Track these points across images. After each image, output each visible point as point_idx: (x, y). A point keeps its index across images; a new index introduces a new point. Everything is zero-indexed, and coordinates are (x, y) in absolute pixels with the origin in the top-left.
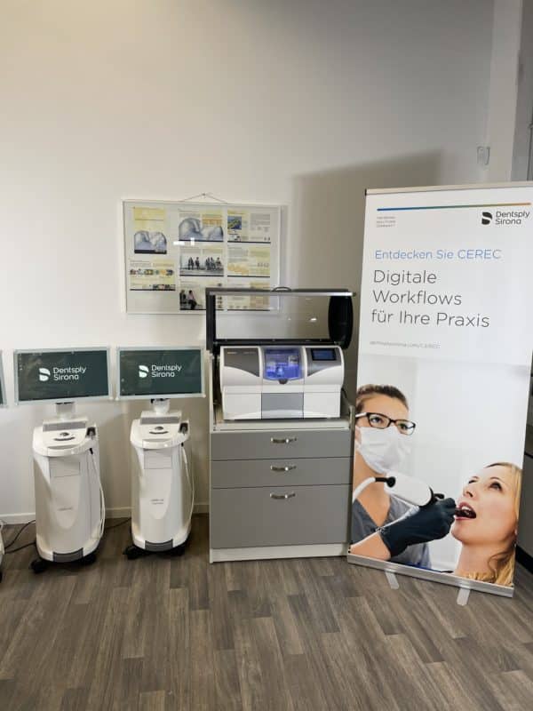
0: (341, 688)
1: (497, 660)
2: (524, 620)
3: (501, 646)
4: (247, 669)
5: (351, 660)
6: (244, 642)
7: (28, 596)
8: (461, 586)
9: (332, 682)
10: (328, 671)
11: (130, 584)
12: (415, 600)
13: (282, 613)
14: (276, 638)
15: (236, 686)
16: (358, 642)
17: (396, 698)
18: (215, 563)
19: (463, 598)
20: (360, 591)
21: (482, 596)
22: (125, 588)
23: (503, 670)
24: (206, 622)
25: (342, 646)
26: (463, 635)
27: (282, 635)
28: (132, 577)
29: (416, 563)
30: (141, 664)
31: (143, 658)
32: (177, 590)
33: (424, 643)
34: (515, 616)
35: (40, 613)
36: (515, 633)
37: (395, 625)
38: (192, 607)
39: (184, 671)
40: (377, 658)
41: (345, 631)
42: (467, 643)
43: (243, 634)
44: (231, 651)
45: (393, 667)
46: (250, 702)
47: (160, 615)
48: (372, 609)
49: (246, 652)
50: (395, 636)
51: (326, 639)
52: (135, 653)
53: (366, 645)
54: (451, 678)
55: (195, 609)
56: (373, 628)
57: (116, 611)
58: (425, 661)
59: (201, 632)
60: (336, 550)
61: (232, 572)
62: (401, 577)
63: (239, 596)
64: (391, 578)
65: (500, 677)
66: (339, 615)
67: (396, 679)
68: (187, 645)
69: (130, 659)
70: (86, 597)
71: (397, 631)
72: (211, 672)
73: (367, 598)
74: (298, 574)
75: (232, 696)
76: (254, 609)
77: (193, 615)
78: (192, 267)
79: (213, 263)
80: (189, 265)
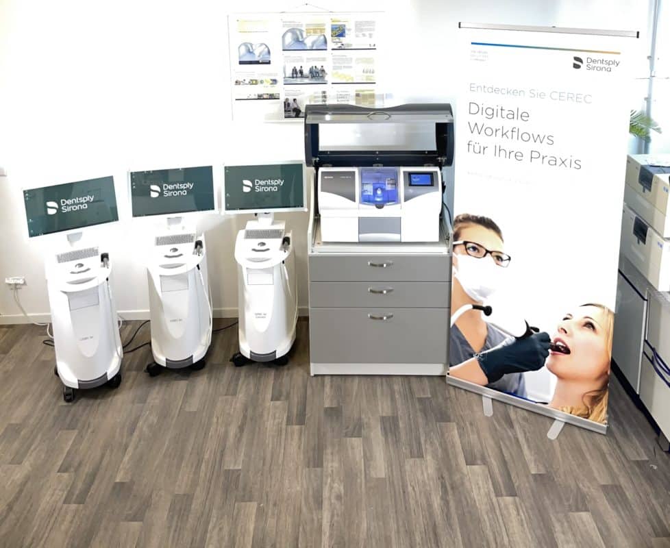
0: (413, 514)
1: (568, 500)
2: (610, 460)
3: (577, 485)
4: (331, 488)
5: (428, 488)
6: (332, 461)
7: (143, 400)
8: (557, 418)
9: (406, 509)
10: (404, 497)
11: (234, 394)
12: (505, 429)
13: (372, 434)
14: (363, 460)
15: (319, 504)
16: (439, 470)
17: (461, 529)
18: (315, 376)
19: (554, 432)
20: (452, 417)
21: (577, 431)
22: (229, 397)
23: (571, 510)
24: (300, 439)
25: (422, 473)
26: (543, 471)
27: (368, 458)
28: (237, 385)
29: (512, 392)
30: (239, 476)
31: (240, 470)
32: (278, 403)
33: (501, 476)
34: (603, 455)
35: (153, 419)
36: (596, 474)
37: (478, 456)
38: (289, 422)
39: (275, 485)
40: (452, 488)
41: (429, 458)
42: (545, 480)
43: (332, 454)
44: (319, 469)
45: (466, 499)
46: (329, 520)
47: (259, 428)
48: (460, 437)
49: (332, 471)
50: (476, 468)
51: (409, 464)
52: (235, 464)
53: (446, 475)
54: (518, 514)
55: (292, 424)
56: (456, 457)
57: (220, 421)
58: (498, 494)
59: (294, 447)
60: (436, 369)
61: (331, 386)
62: (496, 403)
63: (334, 413)
64: (487, 404)
65: (566, 517)
66: (426, 441)
67: (466, 510)
68: (280, 462)
69: (229, 470)
70: (194, 405)
71: (479, 462)
72: (298, 488)
73: (457, 424)
74: (394, 392)
75: (314, 512)
76: (347, 428)
77: (289, 430)
78: (296, 76)
79: (317, 71)
80: (293, 74)
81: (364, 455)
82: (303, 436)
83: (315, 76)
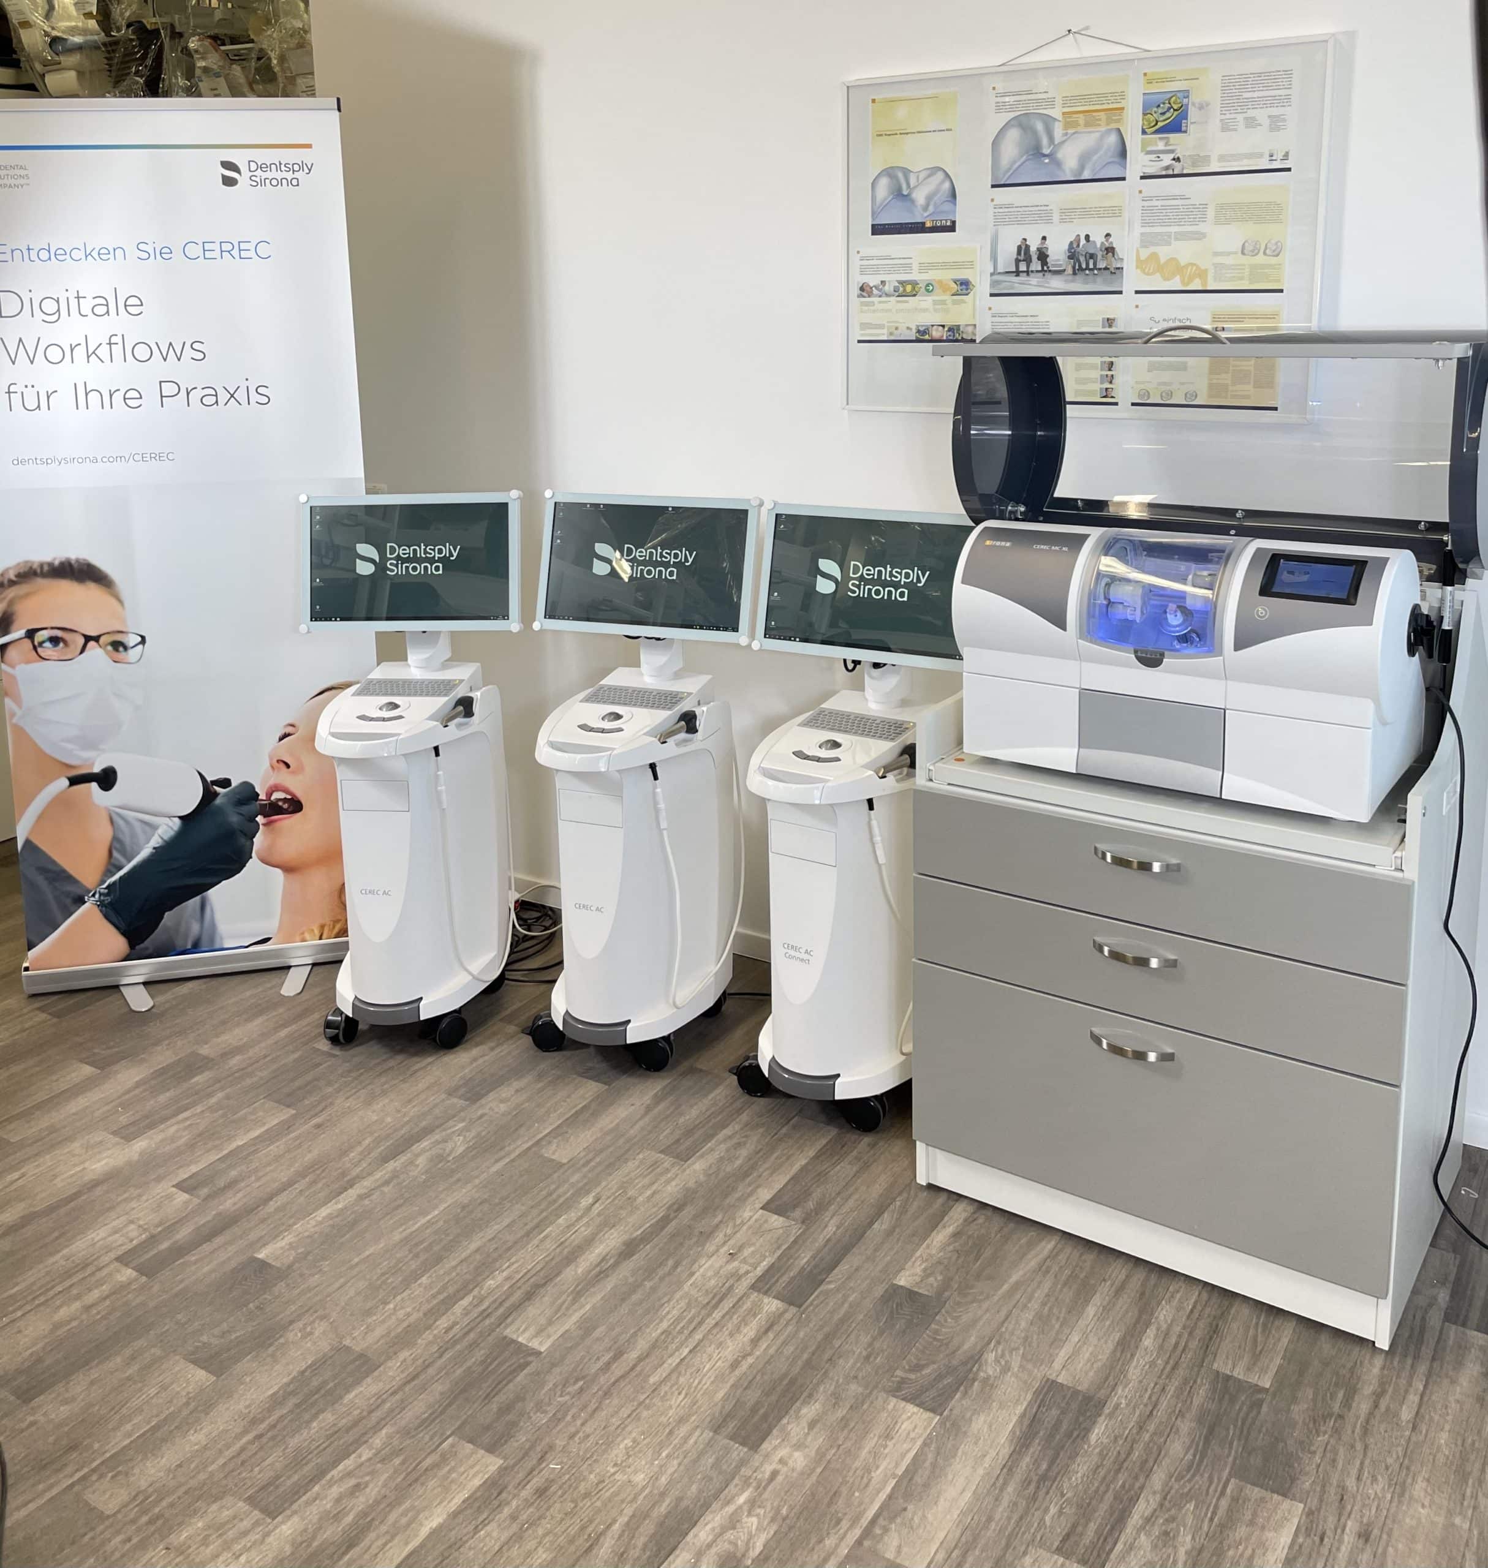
6: (799, 1446)
7: (476, 1095)
11: (685, 1157)
13: (981, 1421)
22: (669, 1161)
24: (755, 1342)
27: (913, 1486)
28: (710, 1137)
30: (523, 1366)
32: (775, 1221)
35: (459, 1145)
38: (762, 1285)
39: (587, 1437)
43: (812, 1425)
44: (738, 1451)
49: (774, 1474)
52: (539, 1332)
55: (767, 1292)
57: (598, 1207)
63: (909, 1309)
69: (513, 1341)
76: (918, 1368)
77: (748, 1305)
78: (1028, 267)
79: (1091, 251)
80: (1017, 261)
81: (906, 1470)
82: (771, 1335)
83: (1084, 266)
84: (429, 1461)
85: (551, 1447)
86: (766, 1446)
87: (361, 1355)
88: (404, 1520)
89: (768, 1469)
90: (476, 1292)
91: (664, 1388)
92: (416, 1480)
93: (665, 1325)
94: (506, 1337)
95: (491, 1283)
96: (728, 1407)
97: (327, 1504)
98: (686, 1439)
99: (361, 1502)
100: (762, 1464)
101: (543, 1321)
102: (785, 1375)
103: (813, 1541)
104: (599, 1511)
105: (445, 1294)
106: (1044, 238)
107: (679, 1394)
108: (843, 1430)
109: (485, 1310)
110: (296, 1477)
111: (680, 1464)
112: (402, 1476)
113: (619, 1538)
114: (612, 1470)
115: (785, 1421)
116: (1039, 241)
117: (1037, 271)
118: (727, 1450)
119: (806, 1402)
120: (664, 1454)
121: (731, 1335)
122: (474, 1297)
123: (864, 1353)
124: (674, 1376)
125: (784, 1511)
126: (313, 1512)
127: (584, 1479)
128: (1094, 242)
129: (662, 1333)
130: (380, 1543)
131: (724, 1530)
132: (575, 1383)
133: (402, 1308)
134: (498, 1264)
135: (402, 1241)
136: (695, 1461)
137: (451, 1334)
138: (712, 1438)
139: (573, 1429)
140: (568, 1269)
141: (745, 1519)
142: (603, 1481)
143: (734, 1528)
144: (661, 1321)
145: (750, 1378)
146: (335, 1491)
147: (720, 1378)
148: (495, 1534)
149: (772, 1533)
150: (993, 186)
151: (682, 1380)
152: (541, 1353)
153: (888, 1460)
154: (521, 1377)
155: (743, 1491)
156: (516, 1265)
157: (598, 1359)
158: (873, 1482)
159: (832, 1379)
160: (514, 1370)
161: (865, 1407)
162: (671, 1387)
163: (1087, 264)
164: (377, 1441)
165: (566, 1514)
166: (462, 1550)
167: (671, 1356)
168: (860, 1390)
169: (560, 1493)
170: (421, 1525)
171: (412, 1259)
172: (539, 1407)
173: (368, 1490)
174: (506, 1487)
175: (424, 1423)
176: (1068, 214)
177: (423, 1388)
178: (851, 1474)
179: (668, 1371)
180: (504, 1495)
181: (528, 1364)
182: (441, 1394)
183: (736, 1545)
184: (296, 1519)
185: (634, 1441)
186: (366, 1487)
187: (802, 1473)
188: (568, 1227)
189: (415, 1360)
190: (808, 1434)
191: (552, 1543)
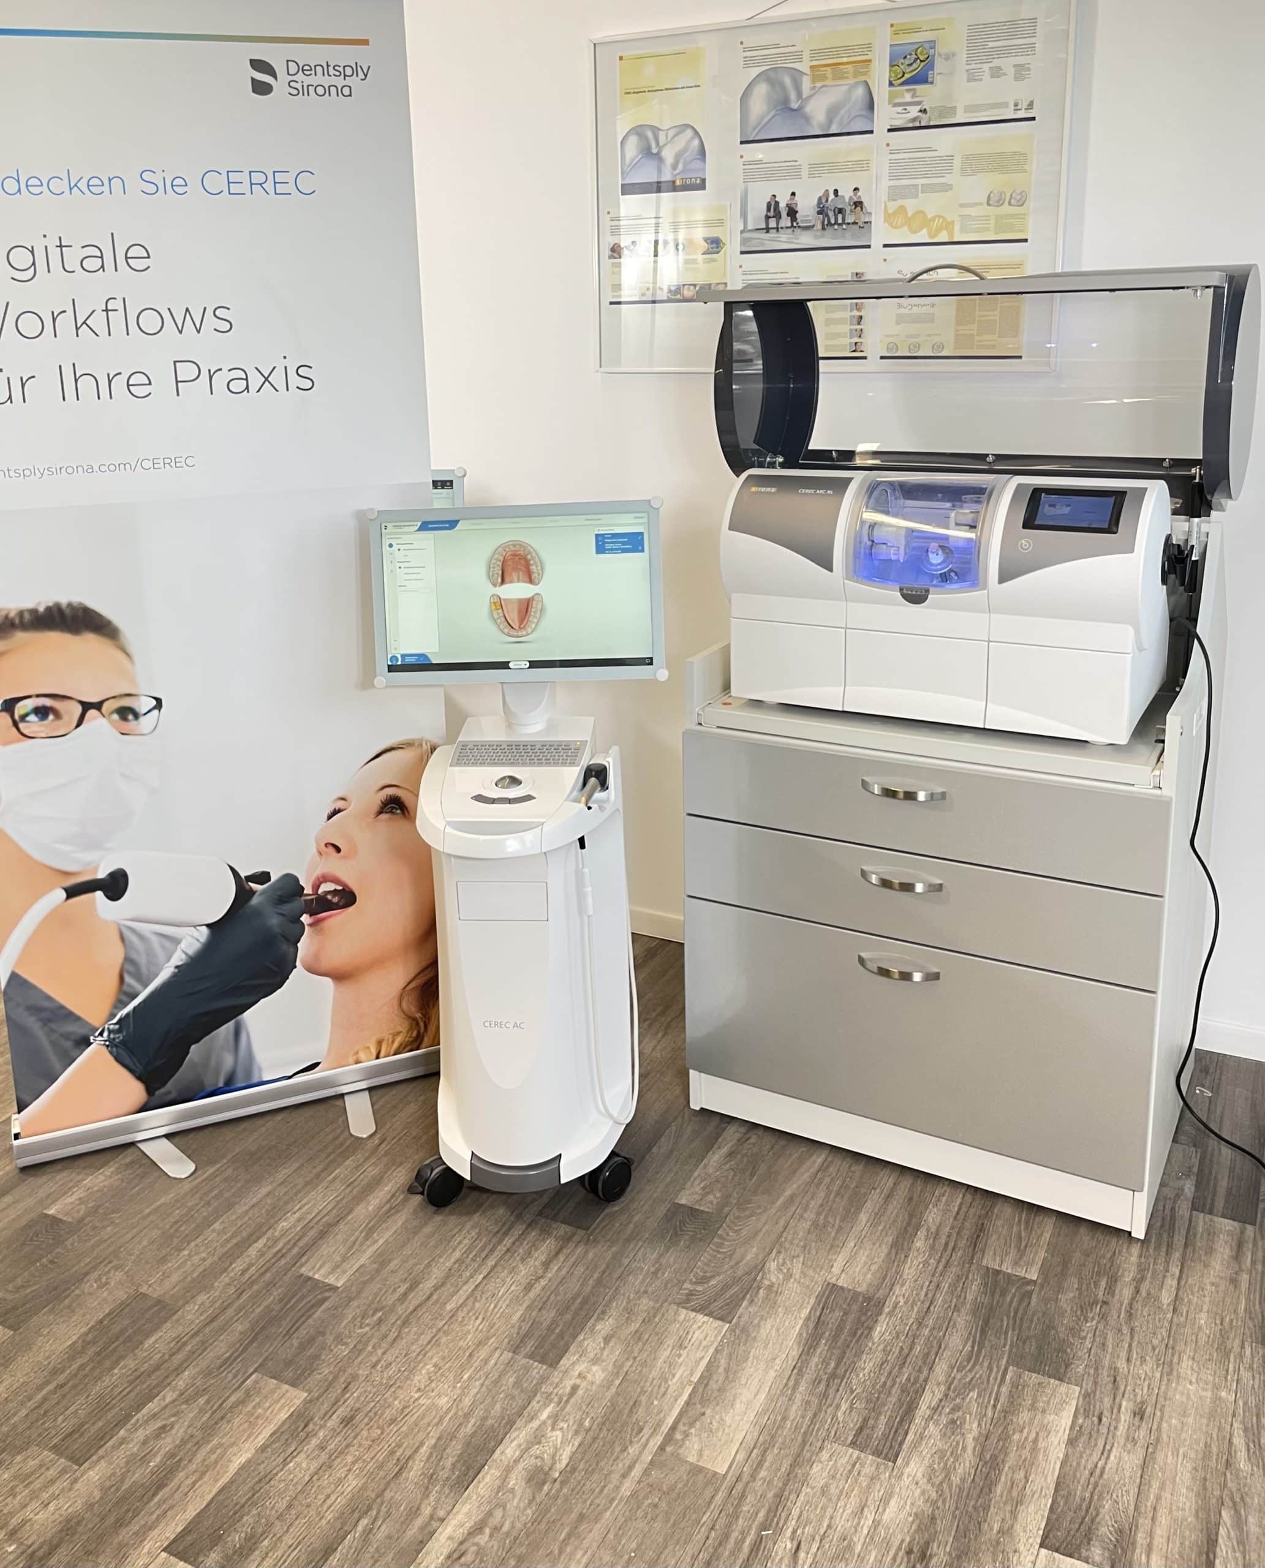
4: (538, 1438)
6: (595, 1361)
13: (769, 1326)
14: (688, 1390)
15: (469, 1471)
16: (926, 1521)
18: (701, 1112)
20: (1079, 1368)
25: (861, 1508)
27: (709, 1391)
30: (321, 1302)
37: (1106, 1532)
39: (389, 1365)
41: (914, 1468)
43: (607, 1340)
44: (538, 1369)
46: (460, 1533)
48: (1072, 1441)
49: (575, 1388)
51: (832, 1462)
56: (1016, 1505)
59: (516, 1283)
63: (692, 1224)
66: (936, 1410)
71: (1095, 1552)
75: (436, 1490)
76: (704, 1280)
78: (778, 223)
79: (840, 207)
80: (767, 218)
81: (701, 1377)
82: (561, 1257)
83: (833, 221)
84: (233, 1399)
85: (355, 1377)
86: (564, 1362)
87: (158, 1302)
88: (213, 1457)
89: (568, 1384)
90: (270, 1232)
91: (461, 1315)
92: (222, 1418)
93: (457, 1254)
94: (302, 1275)
95: (284, 1224)
96: (525, 1327)
97: (133, 1447)
98: (486, 1361)
99: (167, 1443)
100: (561, 1380)
101: (338, 1258)
102: (578, 1295)
103: (618, 1449)
104: (406, 1436)
105: (239, 1238)
106: (793, 194)
107: (477, 1318)
108: (636, 1343)
109: (279, 1251)
110: (100, 1424)
111: (482, 1385)
112: (208, 1415)
113: (428, 1459)
114: (416, 1396)
115: (581, 1337)
116: (789, 197)
117: (787, 228)
118: (527, 1369)
119: (598, 1319)
120: (465, 1377)
121: (523, 1260)
122: (268, 1240)
123: (653, 1269)
124: (470, 1302)
125: (587, 1423)
126: (121, 1456)
127: (389, 1406)
128: (843, 197)
129: (455, 1263)
130: (189, 1481)
131: (529, 1445)
132: (373, 1315)
133: (197, 1254)
134: (289, 1207)
135: (191, 1190)
136: (496, 1382)
137: (247, 1276)
138: (512, 1358)
139: (374, 1359)
140: (359, 1208)
141: (549, 1434)
142: (408, 1407)
143: (539, 1443)
144: (454, 1250)
145: (544, 1299)
146: (141, 1434)
147: (516, 1300)
148: (304, 1465)
149: (577, 1444)
150: (742, 143)
151: (477, 1305)
152: (338, 1288)
153: (683, 1369)
154: (318, 1313)
155: (546, 1406)
156: (307, 1207)
157: (395, 1290)
158: (670, 1390)
159: (624, 1295)
160: (312, 1306)
161: (657, 1319)
162: (468, 1313)
163: (836, 219)
164: (181, 1383)
165: (373, 1441)
166: (272, 1483)
167: (466, 1282)
168: (651, 1304)
169: (366, 1420)
170: (230, 1461)
171: (203, 1207)
172: (339, 1340)
173: (174, 1431)
174: (312, 1419)
175: (227, 1363)
176: (816, 169)
177: (223, 1329)
178: (648, 1384)
179: (464, 1297)
180: (311, 1426)
181: (325, 1300)
182: (241, 1333)
183: (543, 1459)
184: (103, 1463)
185: (435, 1366)
186: (172, 1428)
187: (601, 1386)
188: (357, 1168)
189: (213, 1302)
190: (604, 1348)
191: (361, 1469)
